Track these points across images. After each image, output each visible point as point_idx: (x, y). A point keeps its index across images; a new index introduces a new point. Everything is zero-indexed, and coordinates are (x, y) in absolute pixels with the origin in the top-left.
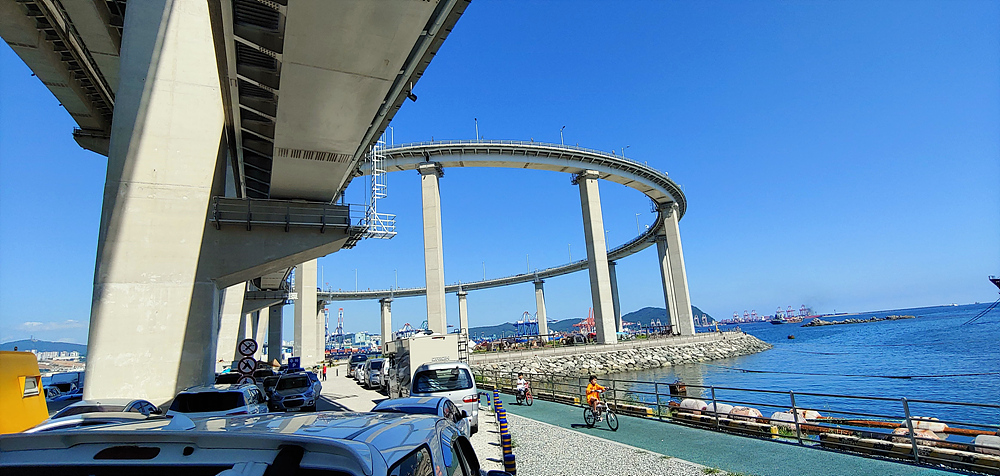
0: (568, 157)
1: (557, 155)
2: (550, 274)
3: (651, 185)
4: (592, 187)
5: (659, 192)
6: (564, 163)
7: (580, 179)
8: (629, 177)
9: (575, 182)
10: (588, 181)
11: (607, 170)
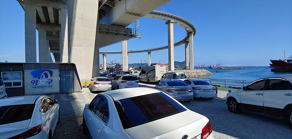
0: (166, 16)
1: (163, 15)
2: (153, 50)
3: (187, 26)
4: (172, 25)
5: (189, 29)
6: (164, 17)
7: (168, 23)
8: (182, 23)
9: (167, 24)
10: (171, 24)
11: (176, 21)
